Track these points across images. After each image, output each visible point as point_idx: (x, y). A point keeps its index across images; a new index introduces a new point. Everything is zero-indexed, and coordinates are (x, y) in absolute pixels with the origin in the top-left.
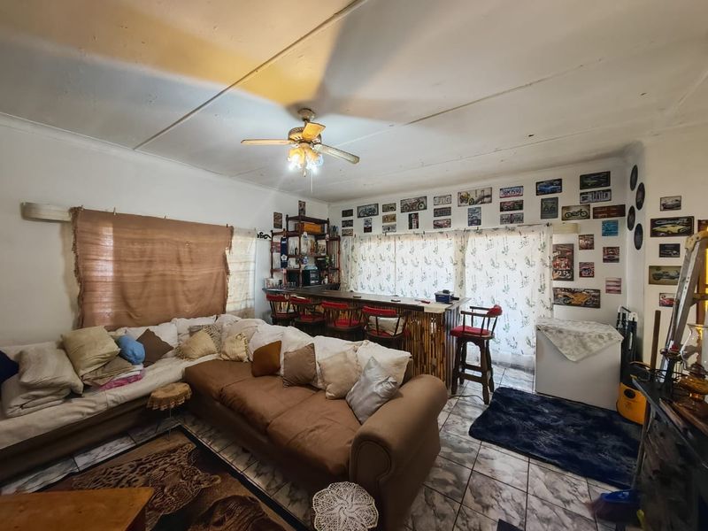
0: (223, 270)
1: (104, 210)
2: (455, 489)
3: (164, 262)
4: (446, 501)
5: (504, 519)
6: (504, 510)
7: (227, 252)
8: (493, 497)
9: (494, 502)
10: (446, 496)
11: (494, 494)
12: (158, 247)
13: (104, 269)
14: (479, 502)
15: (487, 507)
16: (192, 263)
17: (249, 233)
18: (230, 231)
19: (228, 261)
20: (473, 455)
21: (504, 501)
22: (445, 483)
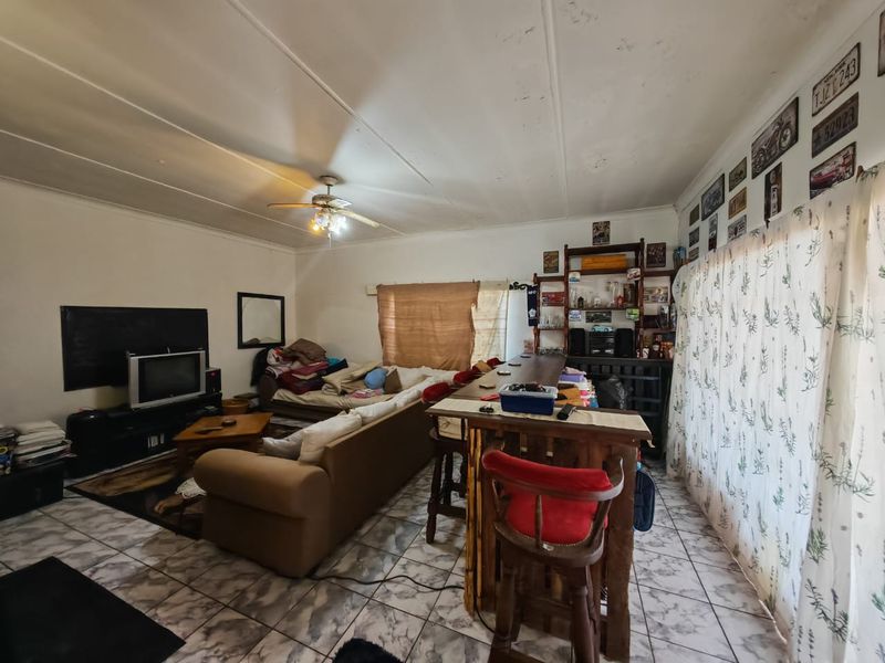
0: (468, 327)
1: (392, 284)
2: (249, 602)
3: (422, 319)
4: (237, 591)
5: (183, 649)
6: (194, 653)
7: (473, 309)
8: (217, 644)
9: (210, 643)
10: (244, 591)
11: (222, 648)
12: (418, 307)
13: (391, 324)
14: (219, 626)
15: (208, 633)
16: (441, 320)
17: (498, 286)
18: (476, 286)
19: (474, 318)
20: (303, 636)
21: (206, 658)
22: (262, 592)
